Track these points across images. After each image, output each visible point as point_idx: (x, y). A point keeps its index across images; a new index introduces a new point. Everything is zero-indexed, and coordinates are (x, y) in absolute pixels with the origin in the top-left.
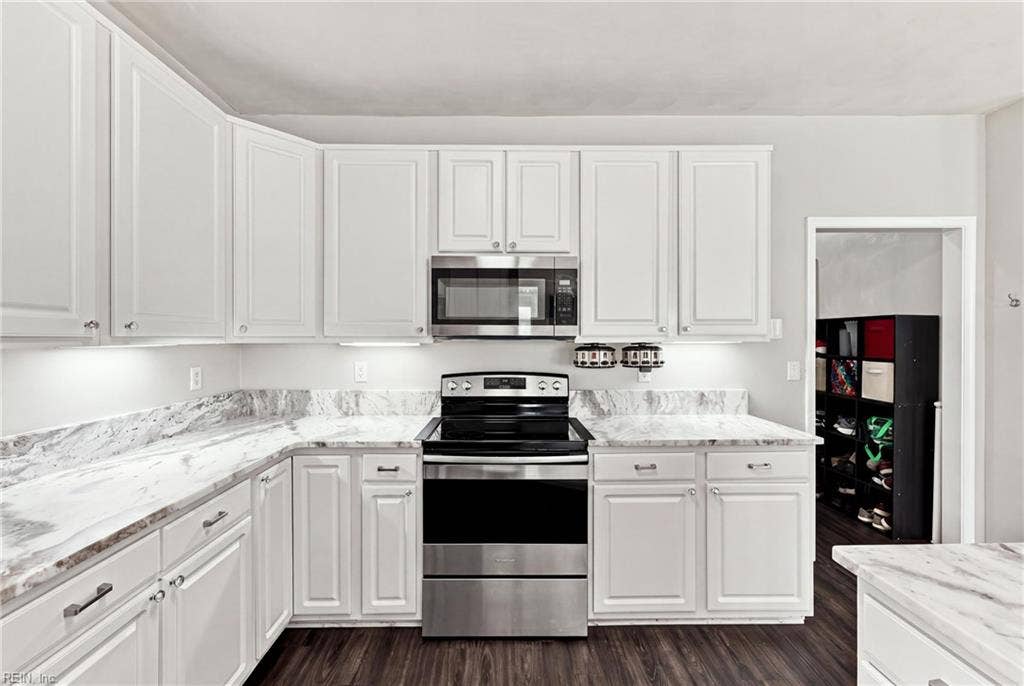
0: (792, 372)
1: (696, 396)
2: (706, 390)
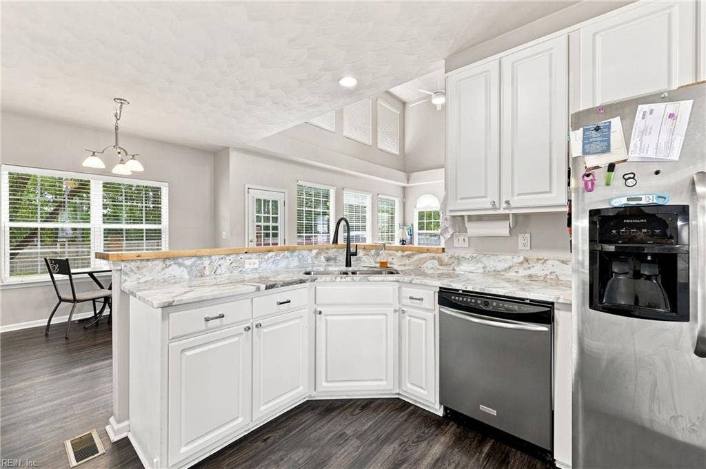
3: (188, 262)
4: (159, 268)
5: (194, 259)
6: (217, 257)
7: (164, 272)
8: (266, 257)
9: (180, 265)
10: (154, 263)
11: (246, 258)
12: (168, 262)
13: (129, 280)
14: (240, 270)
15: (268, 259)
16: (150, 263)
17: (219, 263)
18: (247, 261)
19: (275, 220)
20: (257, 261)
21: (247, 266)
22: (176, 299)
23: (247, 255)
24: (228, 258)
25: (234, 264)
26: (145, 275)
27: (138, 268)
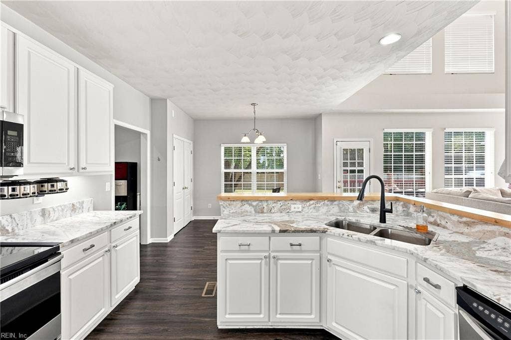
0: (108, 188)
1: (71, 205)
2: (74, 202)
3: (254, 204)
4: (239, 206)
5: (257, 202)
6: (272, 202)
7: (241, 208)
8: (308, 204)
9: (250, 205)
10: (237, 202)
11: (292, 204)
12: (244, 203)
13: (225, 210)
14: (287, 211)
15: (310, 206)
16: (235, 203)
17: (273, 205)
18: (293, 206)
19: (361, 164)
20: (300, 206)
21: (292, 209)
22: (223, 229)
23: (292, 202)
24: (279, 203)
25: (283, 207)
26: (232, 209)
27: (229, 205)
